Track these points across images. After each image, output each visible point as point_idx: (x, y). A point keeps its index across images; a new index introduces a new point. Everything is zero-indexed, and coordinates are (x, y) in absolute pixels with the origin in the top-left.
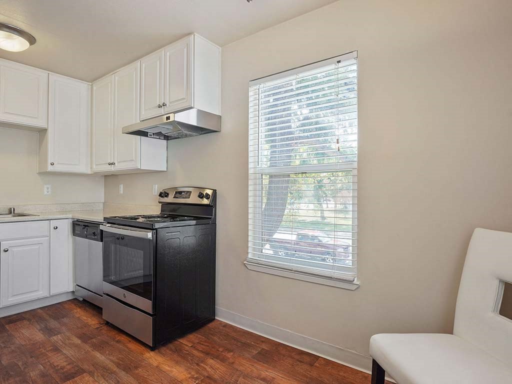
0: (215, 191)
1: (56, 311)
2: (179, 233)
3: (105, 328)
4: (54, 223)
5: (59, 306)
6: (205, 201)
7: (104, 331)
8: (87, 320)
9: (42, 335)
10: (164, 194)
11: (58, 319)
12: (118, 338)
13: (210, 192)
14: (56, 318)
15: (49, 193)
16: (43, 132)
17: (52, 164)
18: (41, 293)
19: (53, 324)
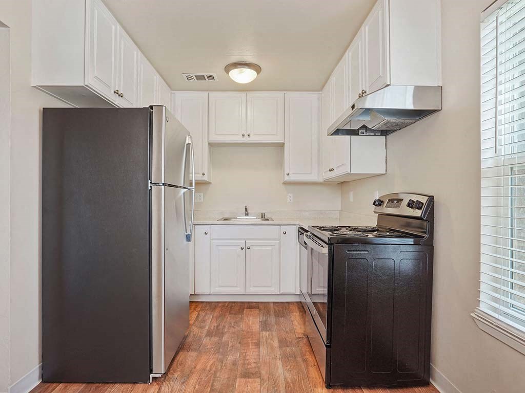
0: (431, 199)
1: (281, 309)
2: (367, 252)
3: (305, 340)
4: (284, 228)
5: (286, 304)
6: (418, 213)
7: (301, 344)
8: (296, 326)
9: (258, 327)
10: (379, 203)
11: (278, 317)
12: (307, 357)
13: (424, 200)
14: (277, 315)
15: (291, 201)
16: (281, 146)
17: (288, 174)
18: (273, 289)
19: (272, 320)
